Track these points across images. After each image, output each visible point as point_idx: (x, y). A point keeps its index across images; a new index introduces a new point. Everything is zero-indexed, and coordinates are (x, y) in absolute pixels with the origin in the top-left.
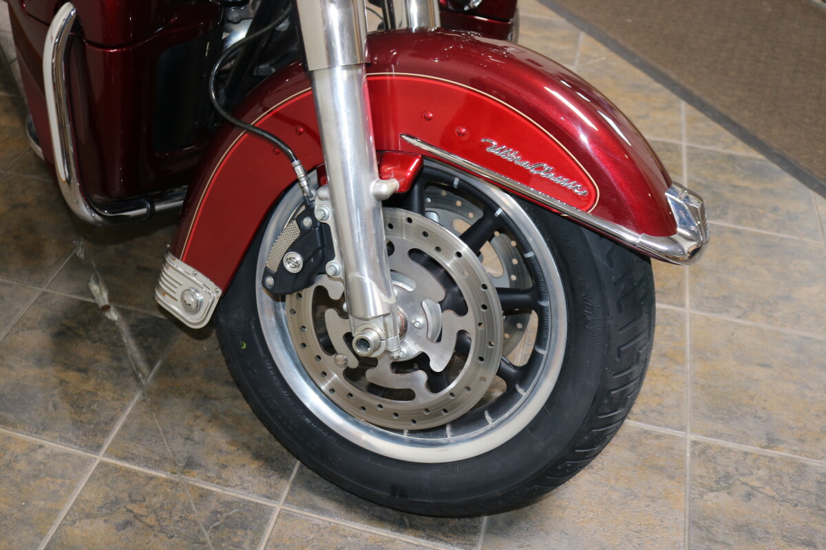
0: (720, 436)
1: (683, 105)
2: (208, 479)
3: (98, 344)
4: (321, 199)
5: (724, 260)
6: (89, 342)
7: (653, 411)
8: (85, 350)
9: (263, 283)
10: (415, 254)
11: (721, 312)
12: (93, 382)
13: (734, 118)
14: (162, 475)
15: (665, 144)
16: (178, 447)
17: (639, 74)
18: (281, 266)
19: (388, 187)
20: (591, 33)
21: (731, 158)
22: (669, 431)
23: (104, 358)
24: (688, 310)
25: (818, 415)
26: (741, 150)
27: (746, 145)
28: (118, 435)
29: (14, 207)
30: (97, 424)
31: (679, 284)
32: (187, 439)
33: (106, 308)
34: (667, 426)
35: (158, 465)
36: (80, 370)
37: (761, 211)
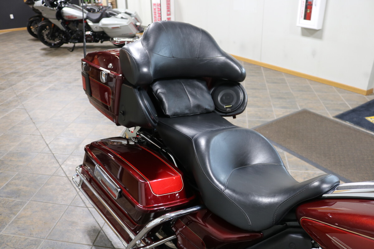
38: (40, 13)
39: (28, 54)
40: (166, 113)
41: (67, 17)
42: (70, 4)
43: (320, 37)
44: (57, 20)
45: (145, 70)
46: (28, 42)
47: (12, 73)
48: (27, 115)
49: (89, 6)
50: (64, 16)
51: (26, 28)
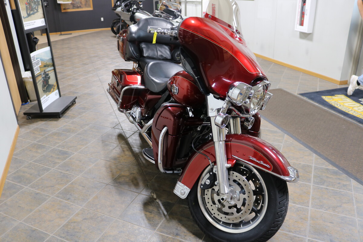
0: (316, 239)
1: (314, 155)
2: (182, 238)
3: (154, 207)
4: (215, 168)
5: (322, 196)
6: (152, 206)
7: (298, 231)
8: (150, 208)
9: (201, 187)
10: (235, 181)
11: (320, 209)
12: (153, 215)
13: (329, 158)
14: (170, 236)
15: (308, 165)
16: (174, 231)
17: (302, 146)
18: (205, 183)
19: (229, 165)
20: (288, 134)
21: (327, 169)
22: (302, 237)
23: (155, 210)
24: (310, 208)
25: (346, 236)
26: (331, 167)
27: (332, 166)
28: (159, 227)
29: (131, 174)
30: (155, 224)
31: (308, 201)
32: (176, 229)
33: (155, 199)
34: (301, 235)
35: (169, 234)
36: (150, 212)
37: (335, 184)
38: (120, 17)
39: (108, 46)
40: (143, 55)
41: (137, 19)
42: (141, 11)
43: (311, 39)
44: (130, 22)
45: (134, 35)
46: (111, 38)
47: (94, 56)
48: (98, 78)
49: (158, 12)
50: (135, 19)
51: (110, 29)
